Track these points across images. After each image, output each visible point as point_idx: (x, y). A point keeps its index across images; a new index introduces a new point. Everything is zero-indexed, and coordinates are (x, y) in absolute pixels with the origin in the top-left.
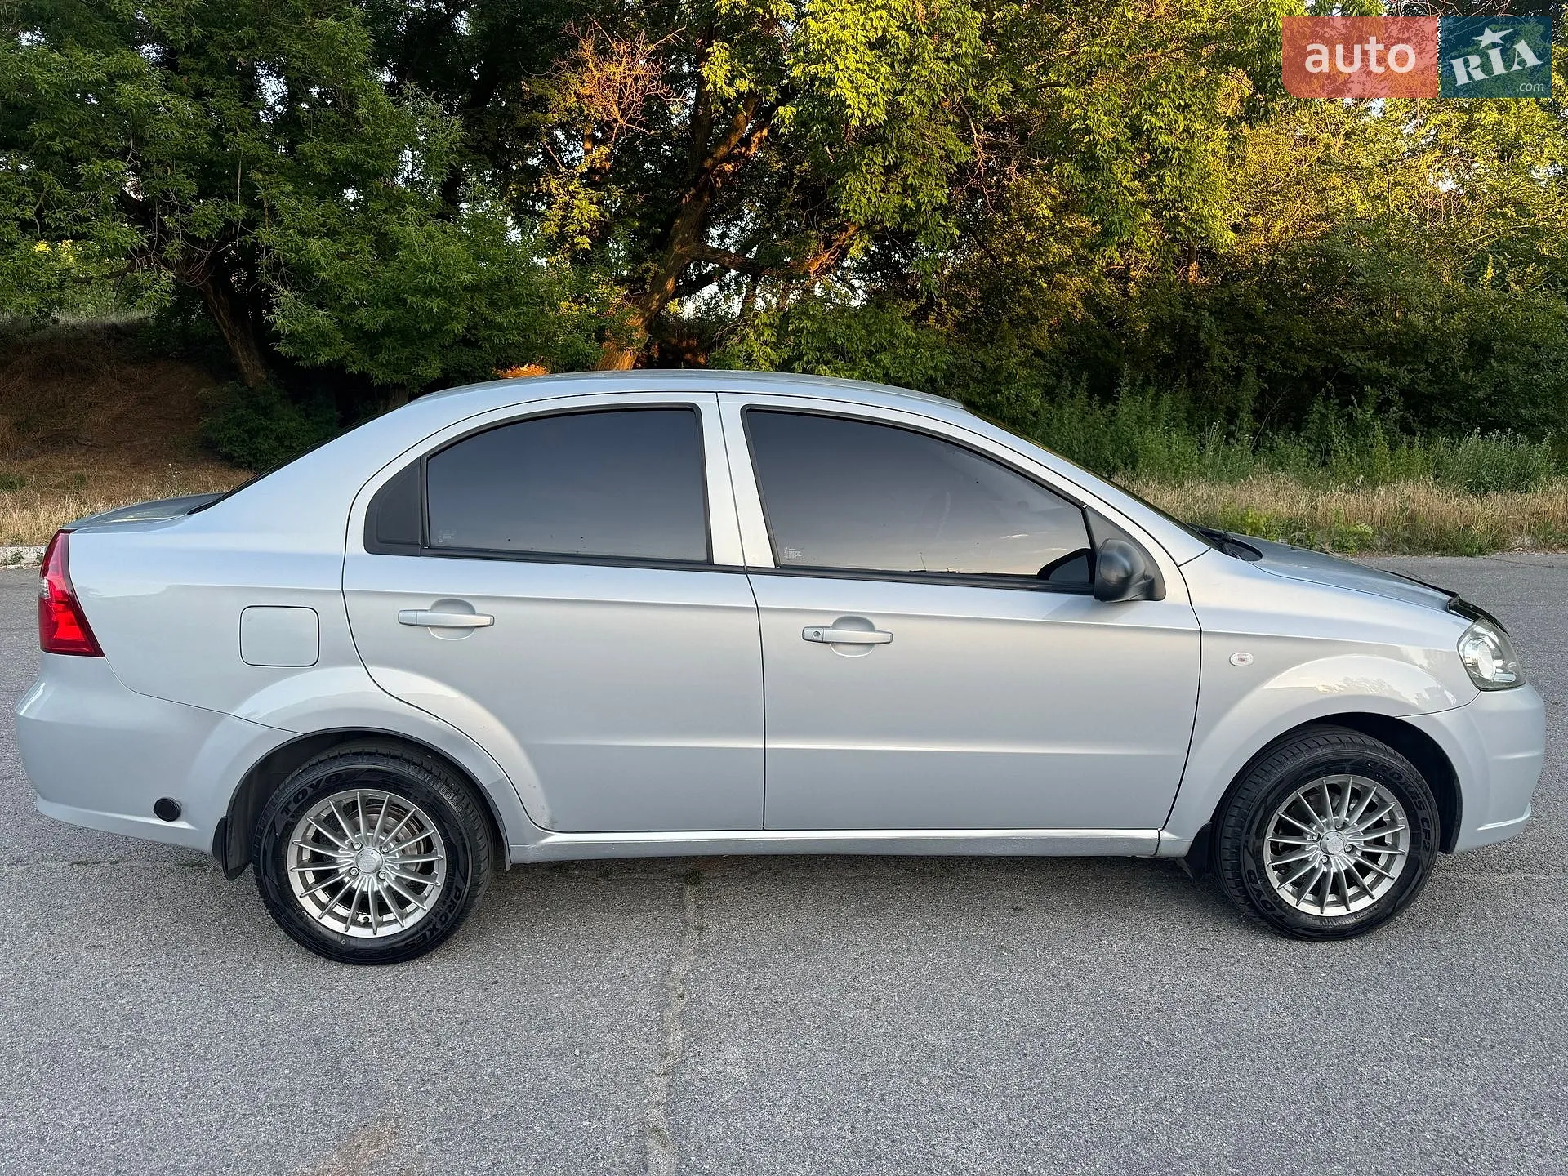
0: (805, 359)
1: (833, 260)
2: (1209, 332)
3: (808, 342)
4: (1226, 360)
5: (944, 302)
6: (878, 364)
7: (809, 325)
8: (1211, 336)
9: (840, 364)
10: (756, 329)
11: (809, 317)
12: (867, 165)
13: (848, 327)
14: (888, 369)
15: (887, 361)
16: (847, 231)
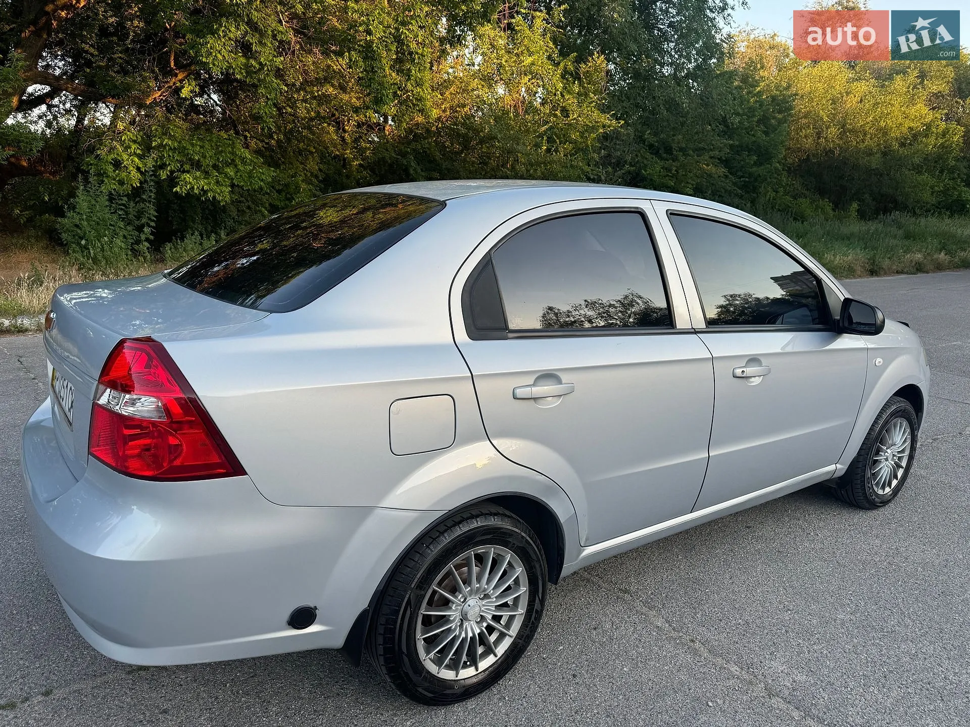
0: (169, 168)
1: (164, 96)
2: (415, 170)
3: (169, 156)
5: (248, 135)
6: (226, 174)
7: (170, 143)
8: (416, 172)
9: (198, 174)
10: (122, 143)
11: (171, 137)
13: (201, 147)
14: (232, 179)
15: (232, 174)
16: (177, 77)
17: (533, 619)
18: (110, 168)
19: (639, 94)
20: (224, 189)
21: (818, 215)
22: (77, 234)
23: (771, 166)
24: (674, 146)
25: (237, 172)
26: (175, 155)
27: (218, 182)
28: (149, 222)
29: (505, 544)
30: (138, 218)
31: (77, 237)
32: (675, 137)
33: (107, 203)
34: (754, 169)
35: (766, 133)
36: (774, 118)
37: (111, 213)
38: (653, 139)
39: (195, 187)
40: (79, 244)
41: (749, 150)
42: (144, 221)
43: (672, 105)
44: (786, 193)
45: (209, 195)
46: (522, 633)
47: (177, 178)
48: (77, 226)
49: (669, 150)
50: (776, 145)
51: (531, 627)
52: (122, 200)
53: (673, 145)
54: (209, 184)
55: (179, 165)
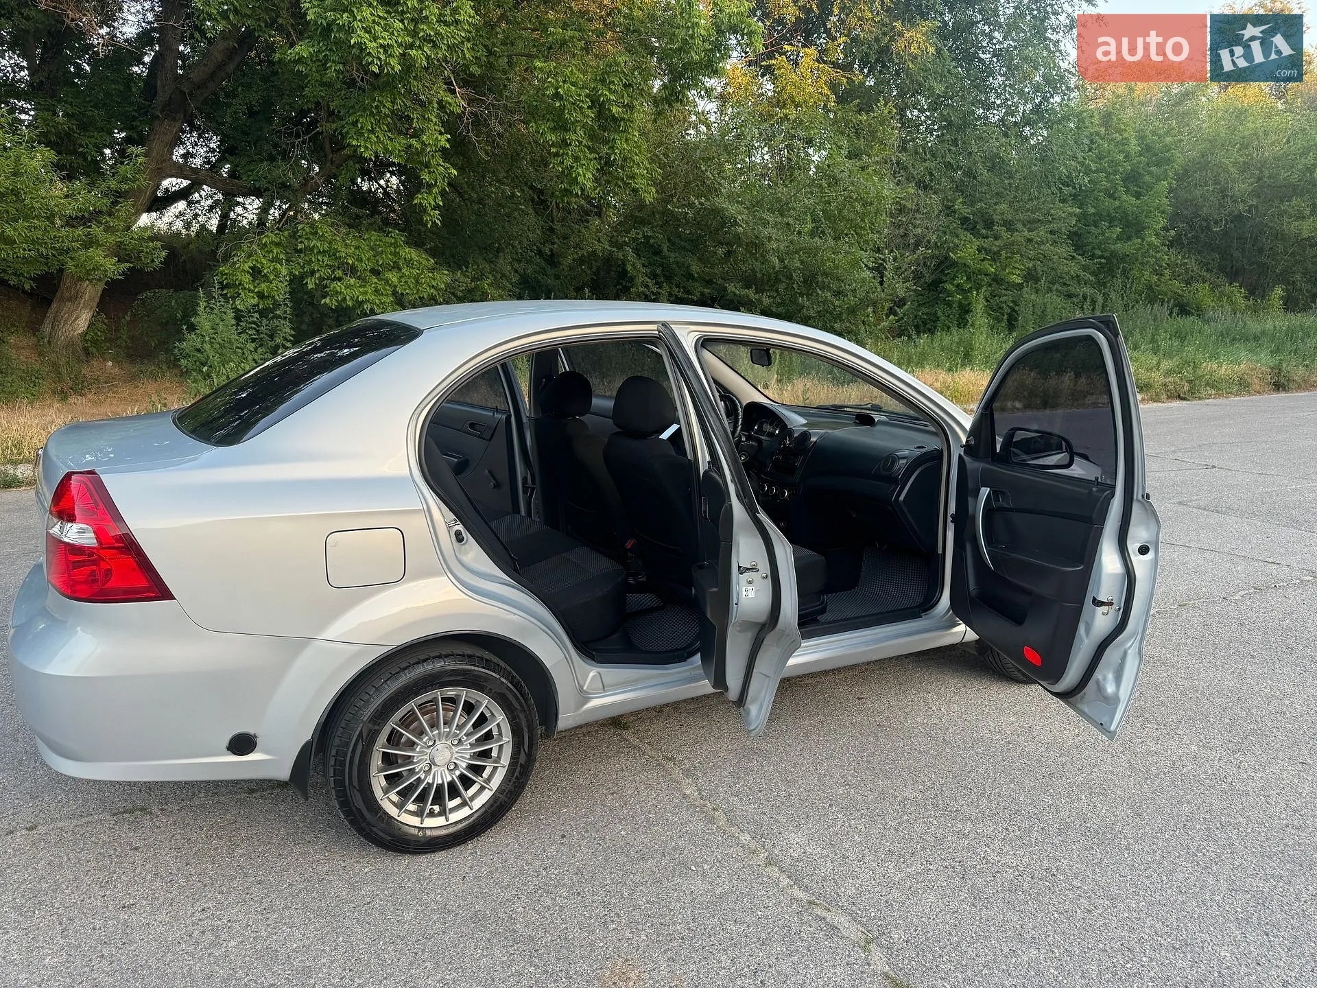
0: (317, 275)
2: (634, 265)
3: (318, 260)
4: (647, 286)
6: (387, 281)
7: (319, 245)
8: (635, 268)
9: (352, 281)
12: (377, 107)
13: (357, 248)
14: (396, 286)
15: (395, 280)
16: (332, 162)
17: (517, 773)
18: (246, 279)
19: (949, 150)
20: (384, 299)
21: (1222, 306)
22: (199, 360)
23: (1143, 240)
24: (996, 218)
25: (401, 277)
26: (325, 259)
27: (376, 291)
28: (284, 342)
29: (481, 689)
30: (272, 337)
31: (198, 363)
32: (997, 207)
33: (234, 322)
34: (1119, 245)
35: (1138, 195)
36: (1150, 173)
37: (240, 333)
38: (966, 211)
39: (348, 297)
40: (201, 371)
41: (1111, 220)
42: (278, 340)
43: (995, 163)
44: (1174, 276)
45: (365, 307)
46: (503, 788)
47: (326, 286)
48: (198, 350)
49: (989, 224)
50: (1151, 212)
51: (514, 783)
52: (253, 317)
53: (994, 217)
54: (366, 293)
55: (329, 271)
